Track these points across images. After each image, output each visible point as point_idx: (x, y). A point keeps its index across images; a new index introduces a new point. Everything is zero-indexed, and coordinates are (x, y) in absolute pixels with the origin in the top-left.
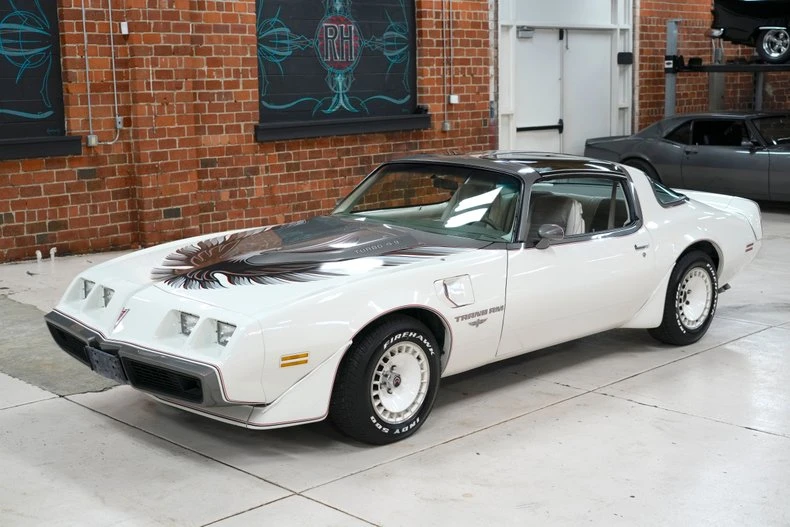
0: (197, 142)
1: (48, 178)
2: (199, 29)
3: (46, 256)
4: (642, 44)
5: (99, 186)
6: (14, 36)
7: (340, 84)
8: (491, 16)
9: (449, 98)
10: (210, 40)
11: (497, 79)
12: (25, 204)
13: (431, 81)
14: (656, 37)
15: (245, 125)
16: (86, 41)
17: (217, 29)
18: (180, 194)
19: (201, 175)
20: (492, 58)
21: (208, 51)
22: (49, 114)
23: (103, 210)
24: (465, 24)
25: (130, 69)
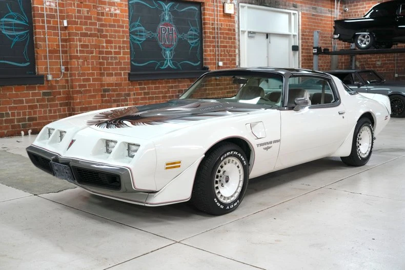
0: (100, 80)
1: (28, 95)
2: (102, 25)
3: (26, 134)
4: (302, 42)
5: (53, 100)
6: (10, 25)
7: (168, 55)
8: (237, 26)
9: (218, 63)
10: (107, 31)
11: (239, 55)
12: (16, 108)
13: (210, 55)
14: (309, 39)
15: (124, 73)
16: (46, 29)
17: (110, 26)
18: (93, 105)
19: (103, 96)
20: (237, 45)
21: (105, 36)
22: (28, 64)
23: (55, 112)
24: (225, 29)
25: (68, 43)
